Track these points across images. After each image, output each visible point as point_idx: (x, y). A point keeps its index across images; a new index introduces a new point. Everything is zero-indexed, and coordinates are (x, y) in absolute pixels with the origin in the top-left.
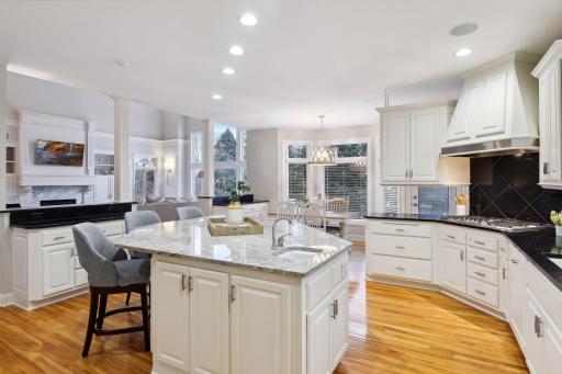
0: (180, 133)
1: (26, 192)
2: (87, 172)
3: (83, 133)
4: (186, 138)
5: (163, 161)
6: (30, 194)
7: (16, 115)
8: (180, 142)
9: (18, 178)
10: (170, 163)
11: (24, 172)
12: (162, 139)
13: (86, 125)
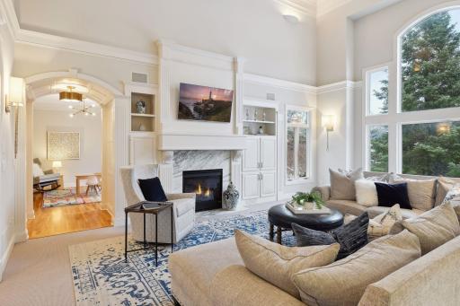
0: (349, 73)
1: (168, 158)
2: (235, 130)
3: (230, 74)
4: (357, 78)
5: (319, 115)
6: (172, 162)
7: (155, 48)
8: (349, 84)
9: (158, 139)
10: (331, 117)
11: (164, 131)
12: (317, 85)
13: (235, 63)
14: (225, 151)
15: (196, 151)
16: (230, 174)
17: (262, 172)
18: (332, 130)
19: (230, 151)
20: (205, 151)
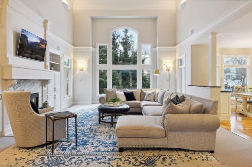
2: (46, 66)
12: (74, 46)
14: (40, 80)
15: (25, 80)
16: (42, 96)
17: (56, 94)
18: (83, 70)
19: (42, 80)
20: (30, 80)
